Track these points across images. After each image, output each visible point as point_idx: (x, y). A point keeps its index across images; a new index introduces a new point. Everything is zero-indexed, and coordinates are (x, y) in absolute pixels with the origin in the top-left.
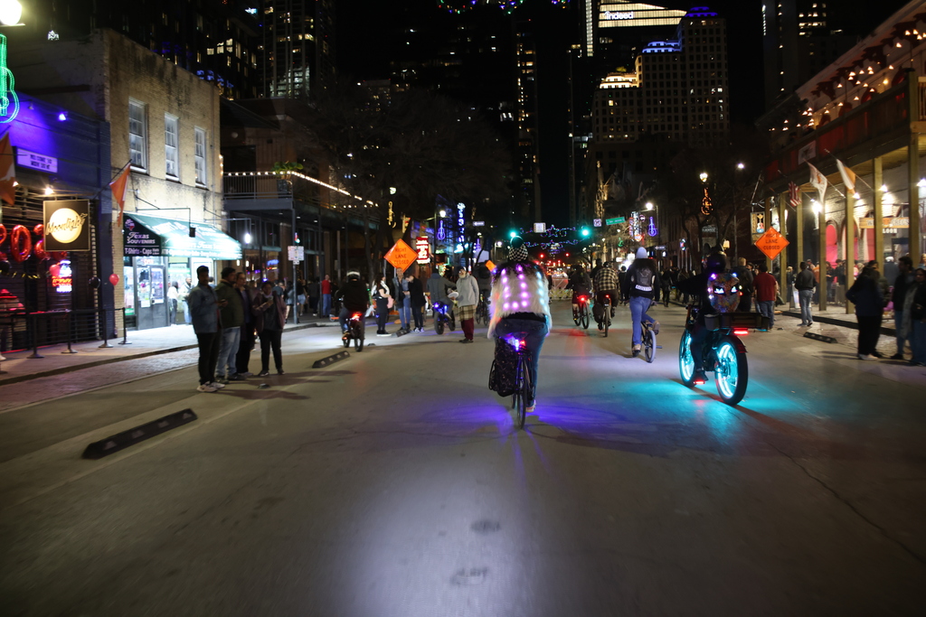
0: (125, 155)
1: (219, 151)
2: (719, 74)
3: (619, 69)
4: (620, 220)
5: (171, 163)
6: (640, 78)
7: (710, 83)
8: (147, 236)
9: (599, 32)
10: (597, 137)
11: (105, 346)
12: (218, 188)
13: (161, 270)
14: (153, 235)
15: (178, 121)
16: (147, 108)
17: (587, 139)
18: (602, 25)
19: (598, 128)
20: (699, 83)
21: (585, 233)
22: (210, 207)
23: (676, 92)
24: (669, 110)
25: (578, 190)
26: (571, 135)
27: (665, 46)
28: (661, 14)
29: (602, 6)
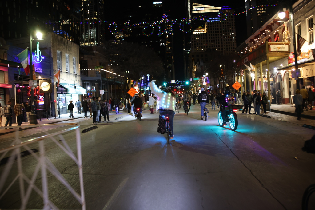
0: (56, 66)
1: (79, 63)
2: (233, 28)
3: (200, 27)
4: (198, 79)
5: (67, 67)
6: (206, 30)
7: (229, 31)
8: (63, 89)
9: (193, 15)
10: (193, 50)
11: (55, 118)
12: (79, 74)
13: (64, 98)
14: (65, 88)
15: (69, 56)
16: (61, 53)
17: (189, 50)
18: (194, 12)
19: (193, 47)
20: (226, 31)
21: (187, 83)
22: (77, 79)
23: (218, 34)
24: (216, 40)
25: (187, 68)
26: (184, 49)
27: (214, 19)
28: (213, 8)
29: (193, 6)
